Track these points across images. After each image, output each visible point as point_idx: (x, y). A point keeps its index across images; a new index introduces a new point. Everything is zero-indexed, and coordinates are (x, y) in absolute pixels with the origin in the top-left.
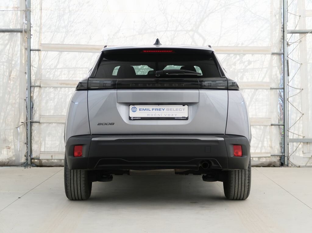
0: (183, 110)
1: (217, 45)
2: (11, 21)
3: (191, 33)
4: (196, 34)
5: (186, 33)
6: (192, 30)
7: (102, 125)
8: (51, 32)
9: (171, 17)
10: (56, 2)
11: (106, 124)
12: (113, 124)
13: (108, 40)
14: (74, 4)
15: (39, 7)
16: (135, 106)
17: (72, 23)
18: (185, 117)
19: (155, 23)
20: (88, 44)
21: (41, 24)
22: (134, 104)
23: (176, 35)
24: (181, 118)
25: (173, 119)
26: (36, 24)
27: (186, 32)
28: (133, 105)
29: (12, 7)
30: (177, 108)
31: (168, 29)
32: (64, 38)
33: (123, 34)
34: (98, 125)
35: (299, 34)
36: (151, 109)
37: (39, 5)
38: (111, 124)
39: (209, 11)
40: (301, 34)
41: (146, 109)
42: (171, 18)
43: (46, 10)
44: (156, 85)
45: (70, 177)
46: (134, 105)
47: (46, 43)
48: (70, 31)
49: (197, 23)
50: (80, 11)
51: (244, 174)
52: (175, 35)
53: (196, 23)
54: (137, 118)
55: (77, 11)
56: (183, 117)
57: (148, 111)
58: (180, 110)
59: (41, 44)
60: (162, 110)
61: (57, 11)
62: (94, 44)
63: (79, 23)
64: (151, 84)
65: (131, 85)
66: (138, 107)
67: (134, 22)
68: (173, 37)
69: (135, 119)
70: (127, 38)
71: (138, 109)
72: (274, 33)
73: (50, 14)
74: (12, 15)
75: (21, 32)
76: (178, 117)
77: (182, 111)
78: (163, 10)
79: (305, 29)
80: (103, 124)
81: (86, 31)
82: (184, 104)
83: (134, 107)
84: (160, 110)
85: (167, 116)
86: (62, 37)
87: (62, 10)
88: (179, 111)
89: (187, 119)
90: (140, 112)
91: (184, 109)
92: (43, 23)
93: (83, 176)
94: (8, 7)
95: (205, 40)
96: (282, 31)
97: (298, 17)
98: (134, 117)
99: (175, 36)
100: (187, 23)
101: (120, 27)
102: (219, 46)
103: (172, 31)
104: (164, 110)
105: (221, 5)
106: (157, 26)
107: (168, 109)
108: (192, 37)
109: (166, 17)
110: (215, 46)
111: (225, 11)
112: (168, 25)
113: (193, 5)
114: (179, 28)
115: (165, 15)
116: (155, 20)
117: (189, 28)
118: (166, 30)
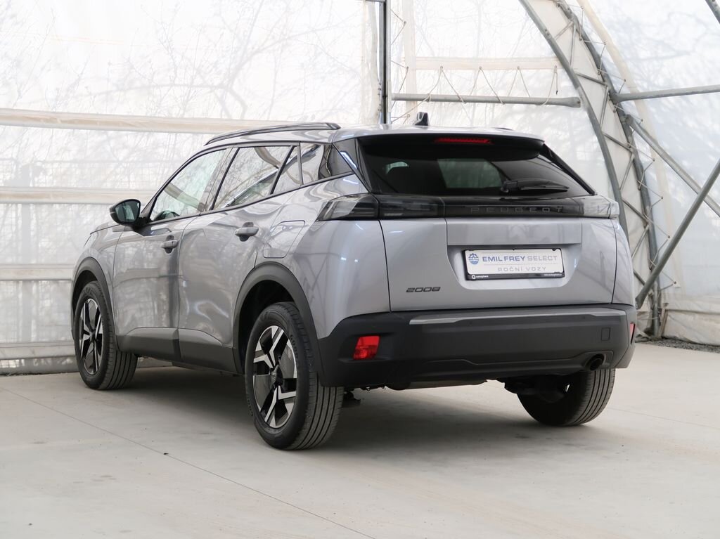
0: (554, 259)
1: (266, 119)
3: (219, 92)
4: (228, 94)
5: (211, 92)
6: (221, 86)
7: (416, 291)
9: (182, 57)
11: (423, 290)
12: (438, 289)
13: (57, 100)
16: (475, 252)
18: (559, 273)
19: (151, 68)
20: (15, 108)
23: (191, 94)
25: (538, 276)
27: (209, 90)
30: (544, 254)
31: (176, 82)
33: (87, 87)
34: (407, 291)
35: (404, 102)
36: (501, 258)
38: (433, 289)
39: (253, 48)
40: (409, 102)
41: (494, 258)
42: (182, 60)
45: (317, 401)
46: (472, 250)
49: (231, 72)
52: (189, 94)
53: (229, 71)
54: (482, 277)
56: (556, 273)
57: (498, 262)
58: (550, 258)
60: (521, 259)
65: (472, 211)
66: (479, 254)
67: (109, 64)
68: (186, 98)
69: (479, 278)
70: (95, 97)
71: (481, 259)
72: (366, 97)
76: (548, 274)
77: (551, 262)
78: (165, 42)
79: (415, 93)
80: (418, 290)
81: (10, 78)
82: (554, 247)
83: (473, 254)
84: (517, 259)
85: (531, 272)
88: (548, 261)
89: (563, 275)
90: (484, 264)
91: (555, 257)
95: (245, 107)
96: (379, 94)
97: (404, 71)
98: (476, 275)
99: (190, 96)
100: (211, 70)
101: (82, 74)
102: (270, 120)
103: (184, 85)
104: (523, 259)
105: (273, 38)
106: (154, 73)
107: (530, 258)
108: (221, 101)
109: (172, 57)
110: (262, 119)
111: (282, 51)
112: (176, 72)
113: (222, 35)
114: (198, 81)
115: (170, 51)
116: (150, 62)
117: (217, 82)
118: (173, 85)
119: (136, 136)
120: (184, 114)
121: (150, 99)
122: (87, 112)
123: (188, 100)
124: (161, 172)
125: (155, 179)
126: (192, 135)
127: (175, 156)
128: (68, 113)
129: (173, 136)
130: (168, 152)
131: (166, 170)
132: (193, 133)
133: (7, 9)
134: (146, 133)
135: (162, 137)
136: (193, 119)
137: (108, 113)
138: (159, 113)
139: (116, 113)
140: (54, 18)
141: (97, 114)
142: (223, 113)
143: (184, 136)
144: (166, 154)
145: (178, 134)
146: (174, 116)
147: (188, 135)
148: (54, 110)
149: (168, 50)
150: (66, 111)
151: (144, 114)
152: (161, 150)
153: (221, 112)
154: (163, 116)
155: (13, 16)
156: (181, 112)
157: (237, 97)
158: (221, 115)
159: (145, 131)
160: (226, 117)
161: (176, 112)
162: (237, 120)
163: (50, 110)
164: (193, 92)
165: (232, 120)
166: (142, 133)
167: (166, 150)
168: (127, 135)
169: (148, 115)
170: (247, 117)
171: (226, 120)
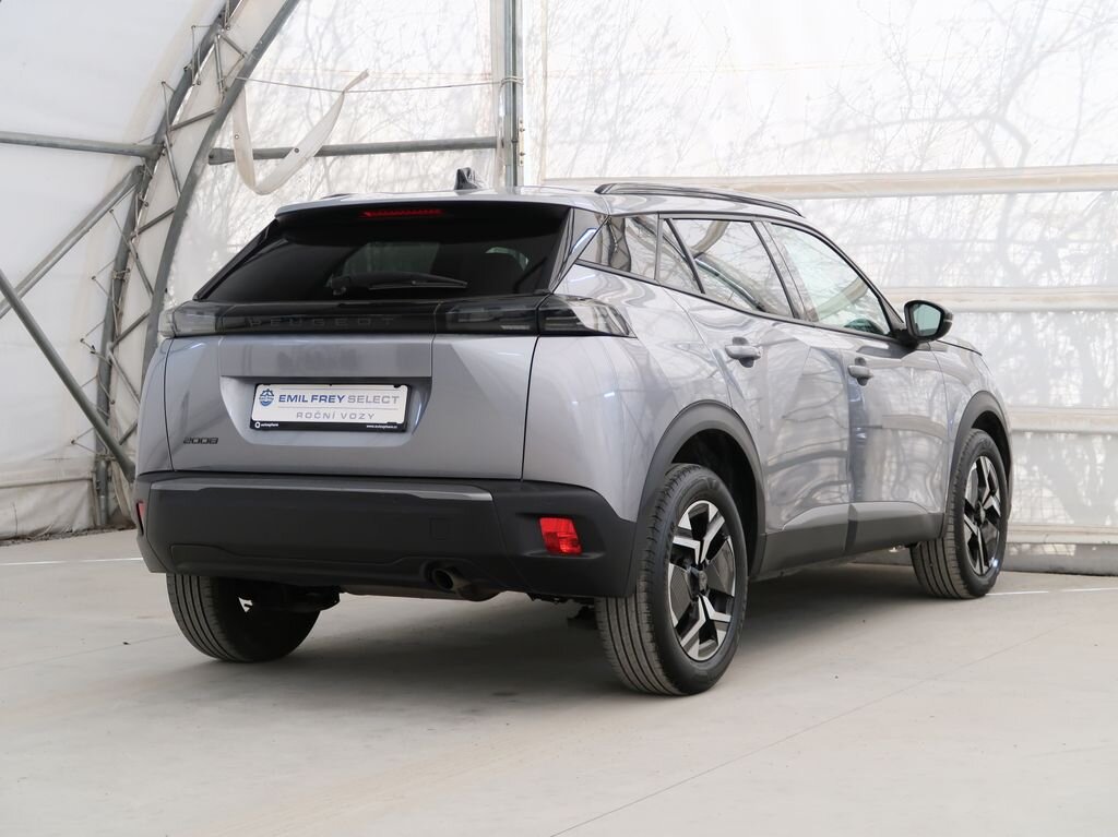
0: (392, 400)
1: (1064, 163)
2: (480, 113)
3: (981, 126)
4: (997, 127)
5: (967, 127)
6: (984, 115)
7: (192, 442)
8: (571, 143)
9: (922, 74)
10: (583, 51)
11: (200, 441)
12: (216, 441)
13: (730, 159)
14: (635, 54)
15: (540, 68)
16: (271, 387)
17: (629, 111)
19: (872, 98)
20: (673, 175)
21: (545, 120)
22: (269, 381)
23: (934, 133)
24: (384, 427)
26: (537, 121)
27: (965, 124)
28: (265, 384)
29: (481, 71)
30: (376, 393)
31: (911, 116)
32: (607, 160)
33: (773, 137)
34: (184, 442)
36: (308, 398)
37: (541, 64)
38: (209, 441)
39: (1043, 46)
41: (296, 396)
42: (922, 79)
43: (558, 77)
44: (338, 323)
46: (269, 384)
47: (558, 177)
48: (622, 136)
49: (1003, 90)
50: (651, 74)
51: (634, 614)
52: (931, 133)
53: (999, 90)
55: (642, 74)
56: (389, 424)
57: (301, 402)
58: (386, 400)
59: (545, 180)
60: (337, 399)
61: (588, 78)
62: (688, 175)
63: (646, 110)
64: (301, 321)
66: (278, 390)
67: (808, 98)
68: (926, 139)
69: (266, 427)
70: (785, 150)
71: (276, 398)
73: (568, 89)
74: (481, 96)
75: (493, 145)
76: (375, 424)
77: (388, 405)
78: (895, 54)
80: (194, 440)
81: (668, 134)
82: (397, 383)
83: (268, 391)
84: (331, 400)
85: (347, 420)
86: (600, 157)
87: (600, 73)
88: (381, 405)
89: (400, 429)
90: (281, 406)
91: (396, 398)
92: (549, 118)
93: (206, 592)
94: (469, 75)
95: (1026, 146)
98: (262, 422)
99: (933, 136)
100: (970, 91)
101: (767, 117)
102: (1072, 163)
103: (923, 120)
104: (340, 400)
105: (1080, 24)
106: (876, 106)
107: (352, 399)
108: (985, 139)
109: (905, 78)
110: (1057, 164)
111: (1095, 45)
112: (911, 101)
113: (988, 31)
114: (946, 111)
115: (902, 69)
116: (870, 89)
117: (978, 109)
118: (905, 120)
119: (848, 205)
120: (921, 166)
121: (870, 146)
122: (773, 174)
123: (929, 143)
124: (886, 260)
125: (877, 271)
126: (934, 198)
127: (909, 234)
128: (746, 177)
129: (905, 202)
130: (897, 227)
131: (895, 255)
132: (937, 195)
133: (664, 36)
134: (863, 200)
135: (886, 204)
136: (937, 172)
137: (805, 173)
138: (883, 166)
139: (818, 172)
140: (729, 40)
141: (788, 176)
142: (988, 159)
143: (923, 200)
144: (894, 230)
145: (913, 199)
146: (906, 170)
147: (928, 199)
148: (727, 175)
149: (898, 67)
150: (742, 174)
151: (858, 172)
152: (887, 226)
153: (985, 157)
154: (889, 171)
155: (673, 45)
156: (918, 163)
157: (1013, 131)
158: (984, 163)
159: (861, 197)
160: (992, 166)
161: (909, 164)
162: (1011, 169)
163: (721, 175)
164: (936, 129)
165: (1005, 169)
166: (857, 200)
167: (895, 224)
168: (833, 204)
169: (866, 171)
170: (1028, 163)
171: (994, 170)
